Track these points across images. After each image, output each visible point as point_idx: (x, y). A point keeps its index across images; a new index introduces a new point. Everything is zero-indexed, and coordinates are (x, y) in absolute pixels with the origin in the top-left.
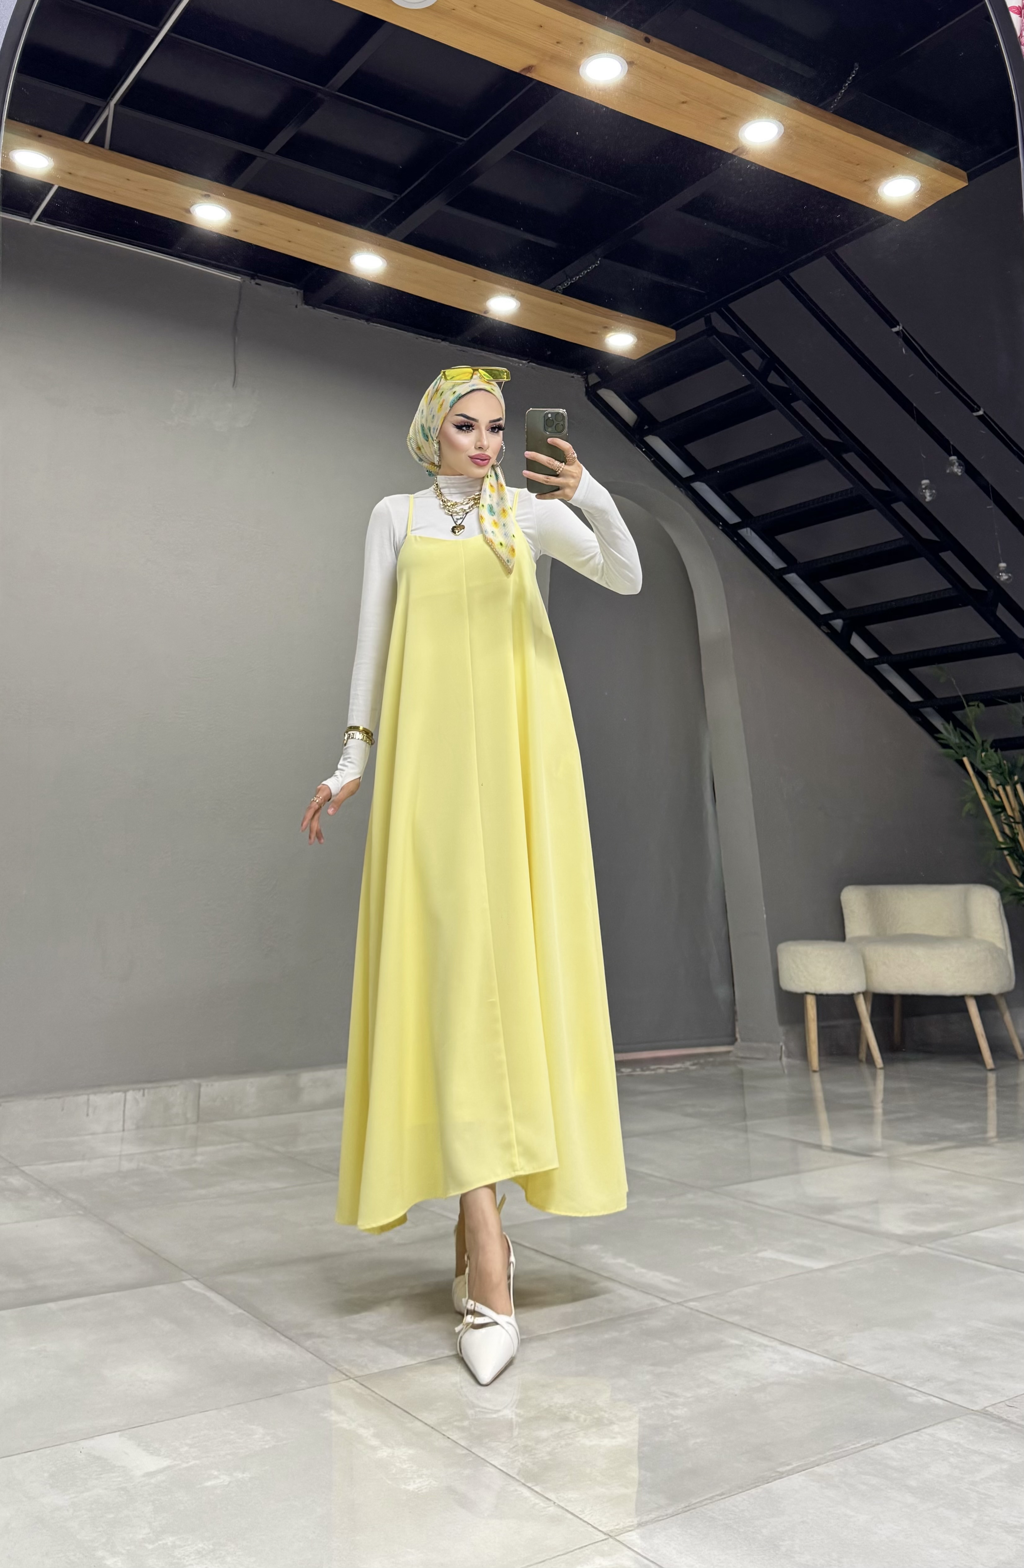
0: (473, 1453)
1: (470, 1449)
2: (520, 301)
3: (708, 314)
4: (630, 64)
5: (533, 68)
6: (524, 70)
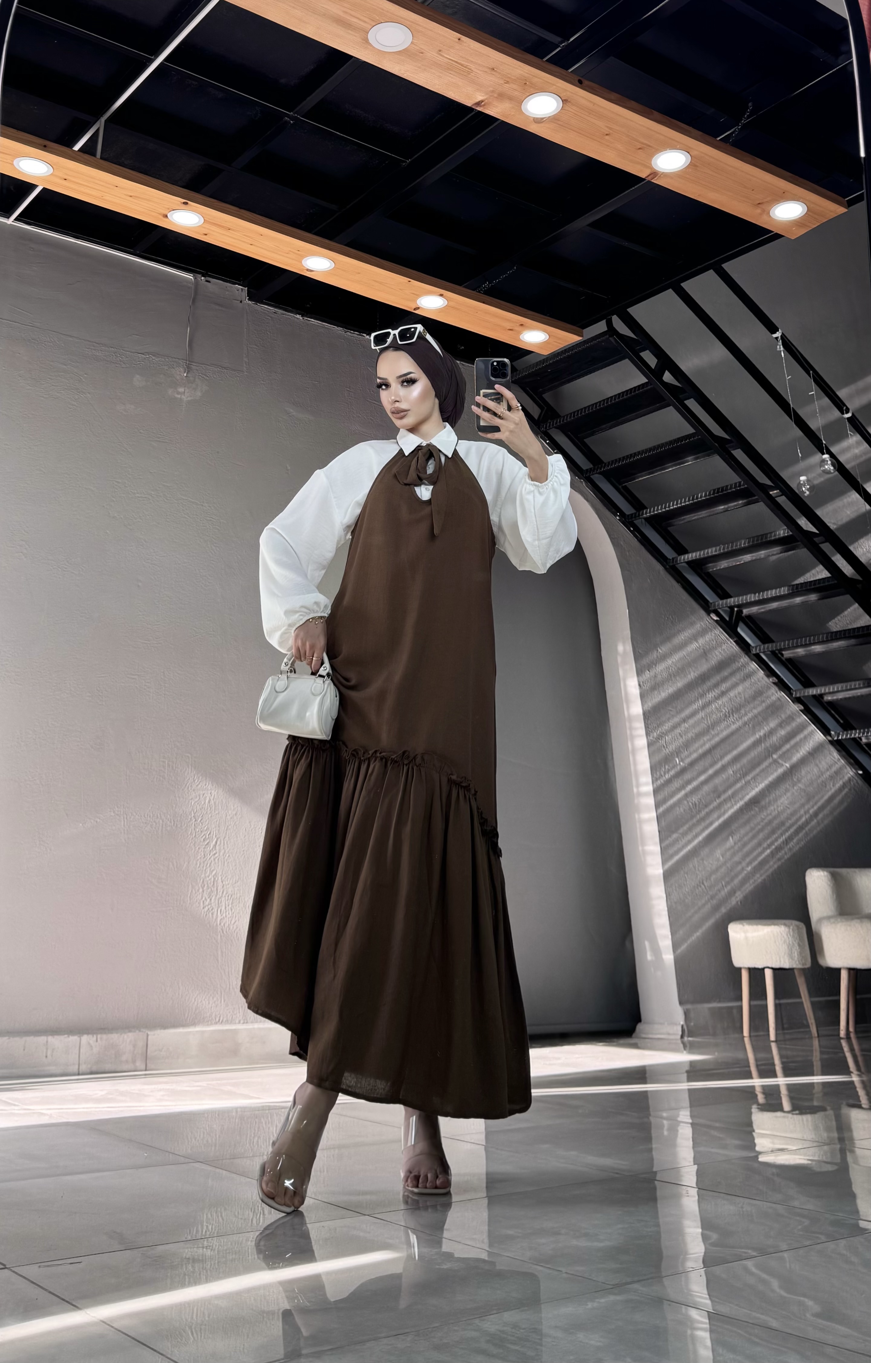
2: (447, 301)
3: (610, 317)
4: (565, 101)
5: (483, 103)
6: (475, 104)
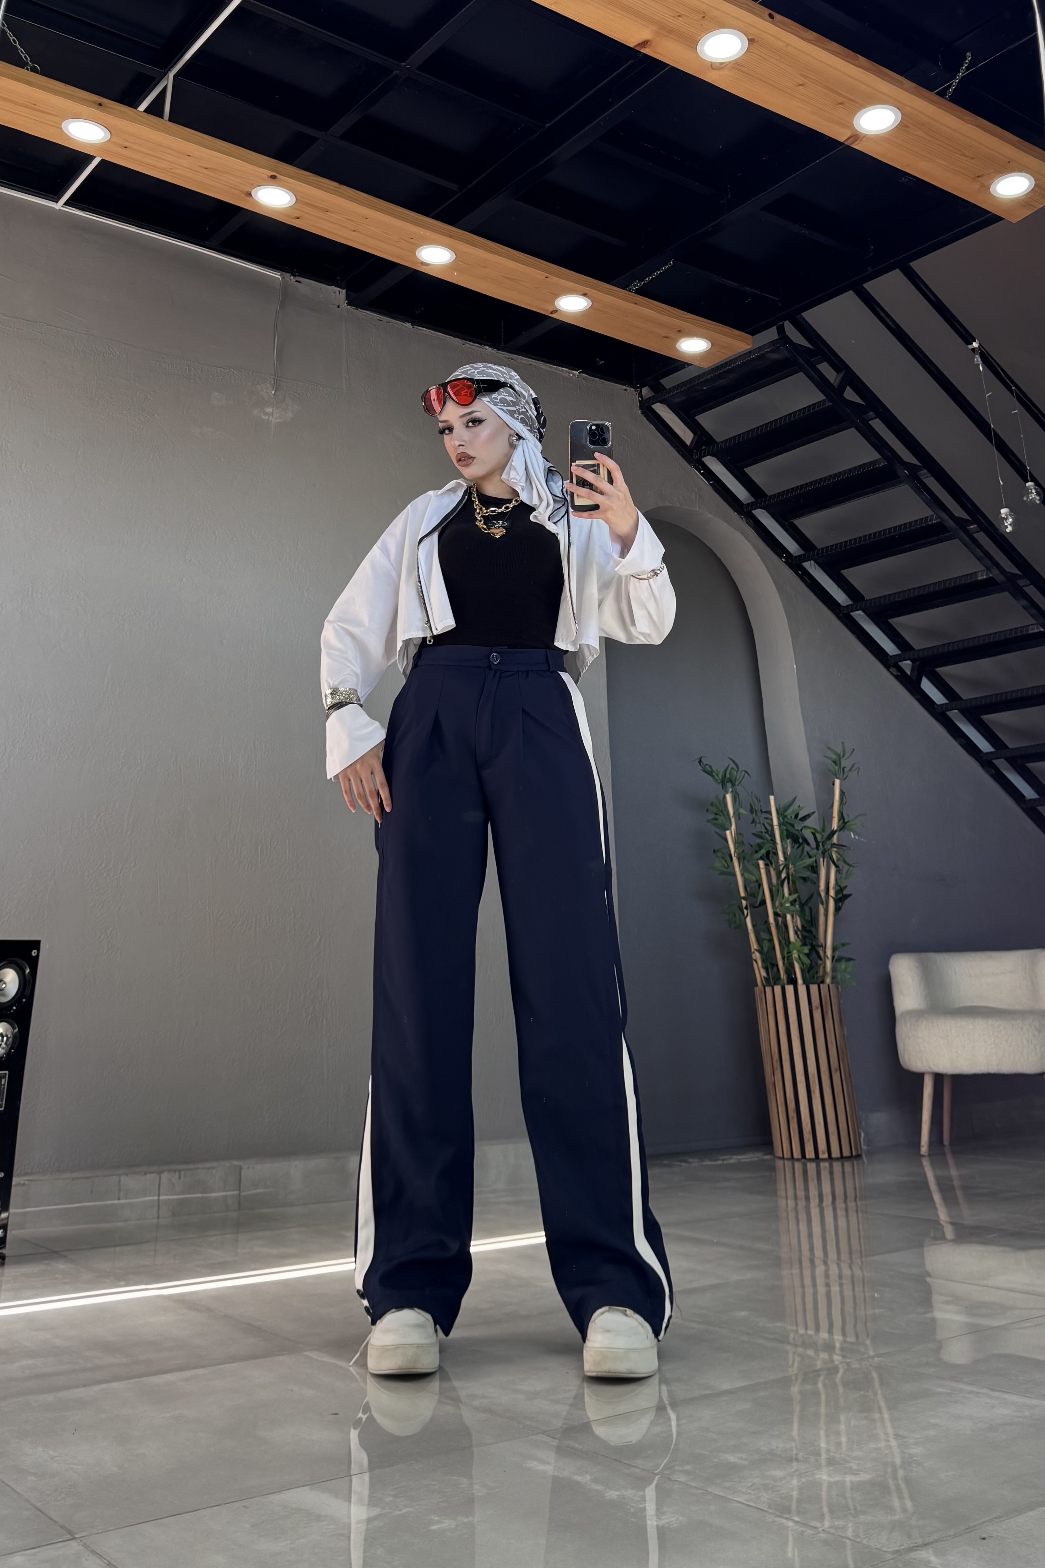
0: (711, 1493)
1: (705, 1489)
2: (591, 302)
3: (781, 323)
4: (751, 41)
5: (649, 43)
6: (639, 44)
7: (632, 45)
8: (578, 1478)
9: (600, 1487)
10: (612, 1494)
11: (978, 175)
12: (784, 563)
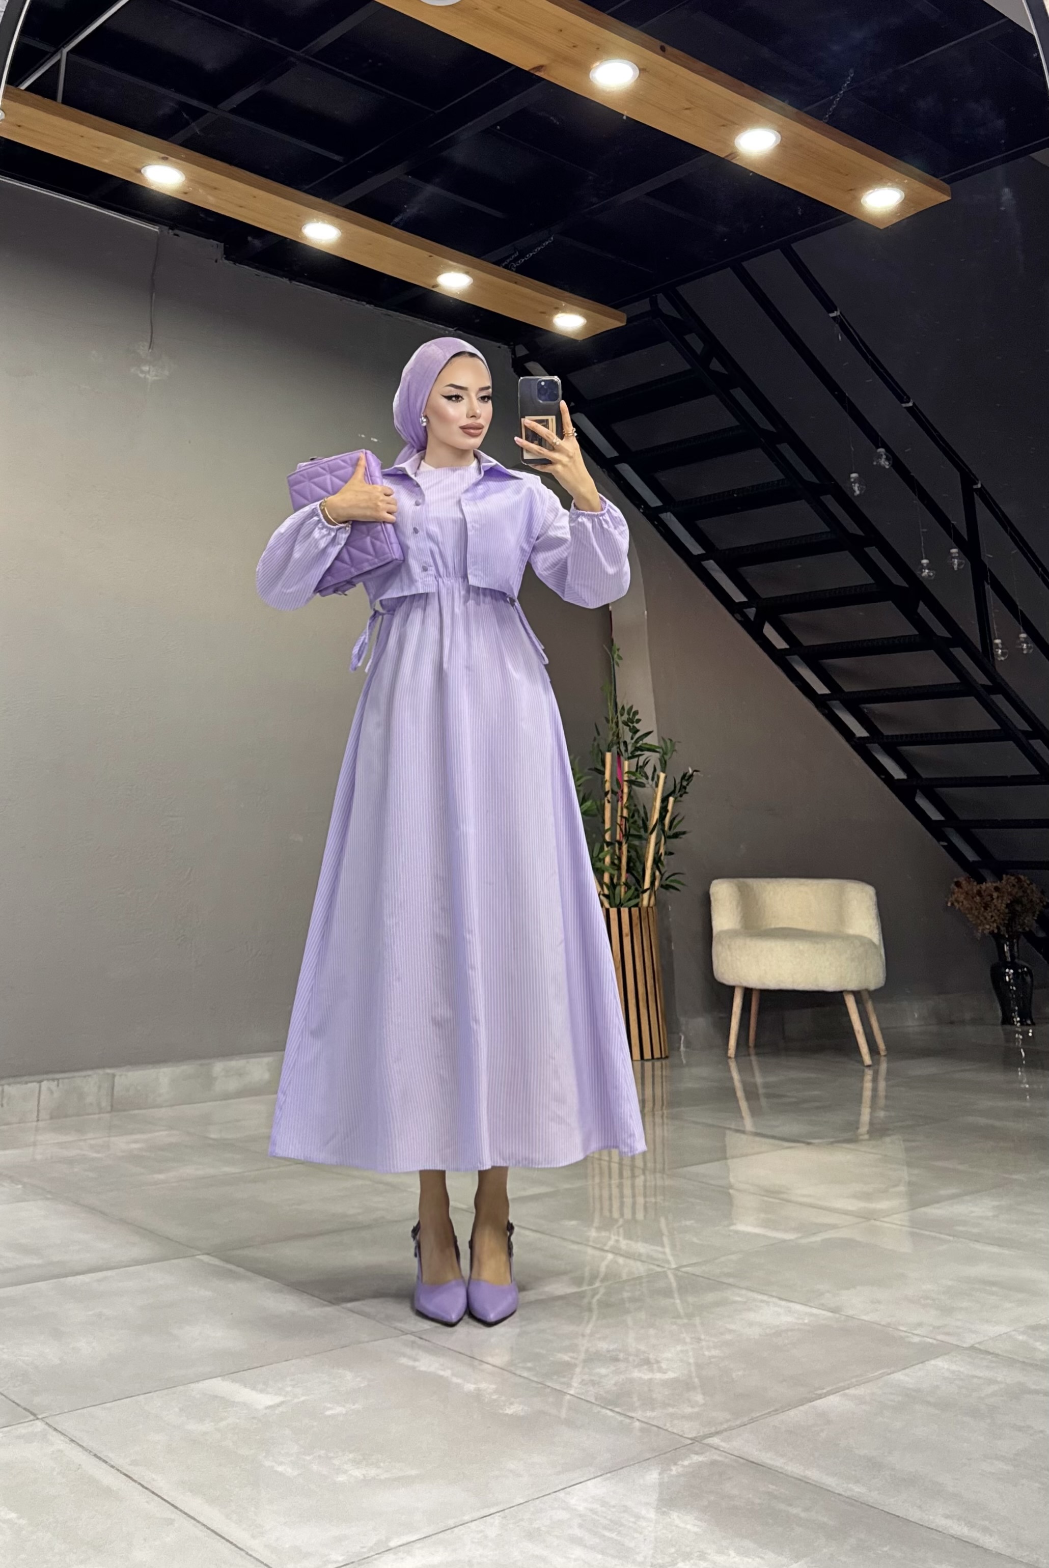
1: (544, 1383)
2: (474, 280)
3: (655, 295)
4: (642, 70)
5: (544, 68)
6: (534, 68)
7: (527, 69)
8: (442, 1373)
9: (459, 1381)
10: (470, 1387)
11: (850, 188)
12: (641, 514)
